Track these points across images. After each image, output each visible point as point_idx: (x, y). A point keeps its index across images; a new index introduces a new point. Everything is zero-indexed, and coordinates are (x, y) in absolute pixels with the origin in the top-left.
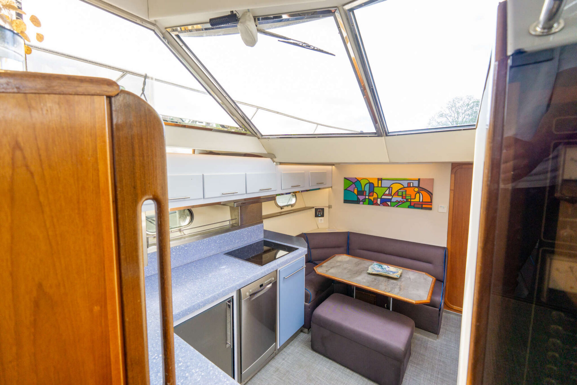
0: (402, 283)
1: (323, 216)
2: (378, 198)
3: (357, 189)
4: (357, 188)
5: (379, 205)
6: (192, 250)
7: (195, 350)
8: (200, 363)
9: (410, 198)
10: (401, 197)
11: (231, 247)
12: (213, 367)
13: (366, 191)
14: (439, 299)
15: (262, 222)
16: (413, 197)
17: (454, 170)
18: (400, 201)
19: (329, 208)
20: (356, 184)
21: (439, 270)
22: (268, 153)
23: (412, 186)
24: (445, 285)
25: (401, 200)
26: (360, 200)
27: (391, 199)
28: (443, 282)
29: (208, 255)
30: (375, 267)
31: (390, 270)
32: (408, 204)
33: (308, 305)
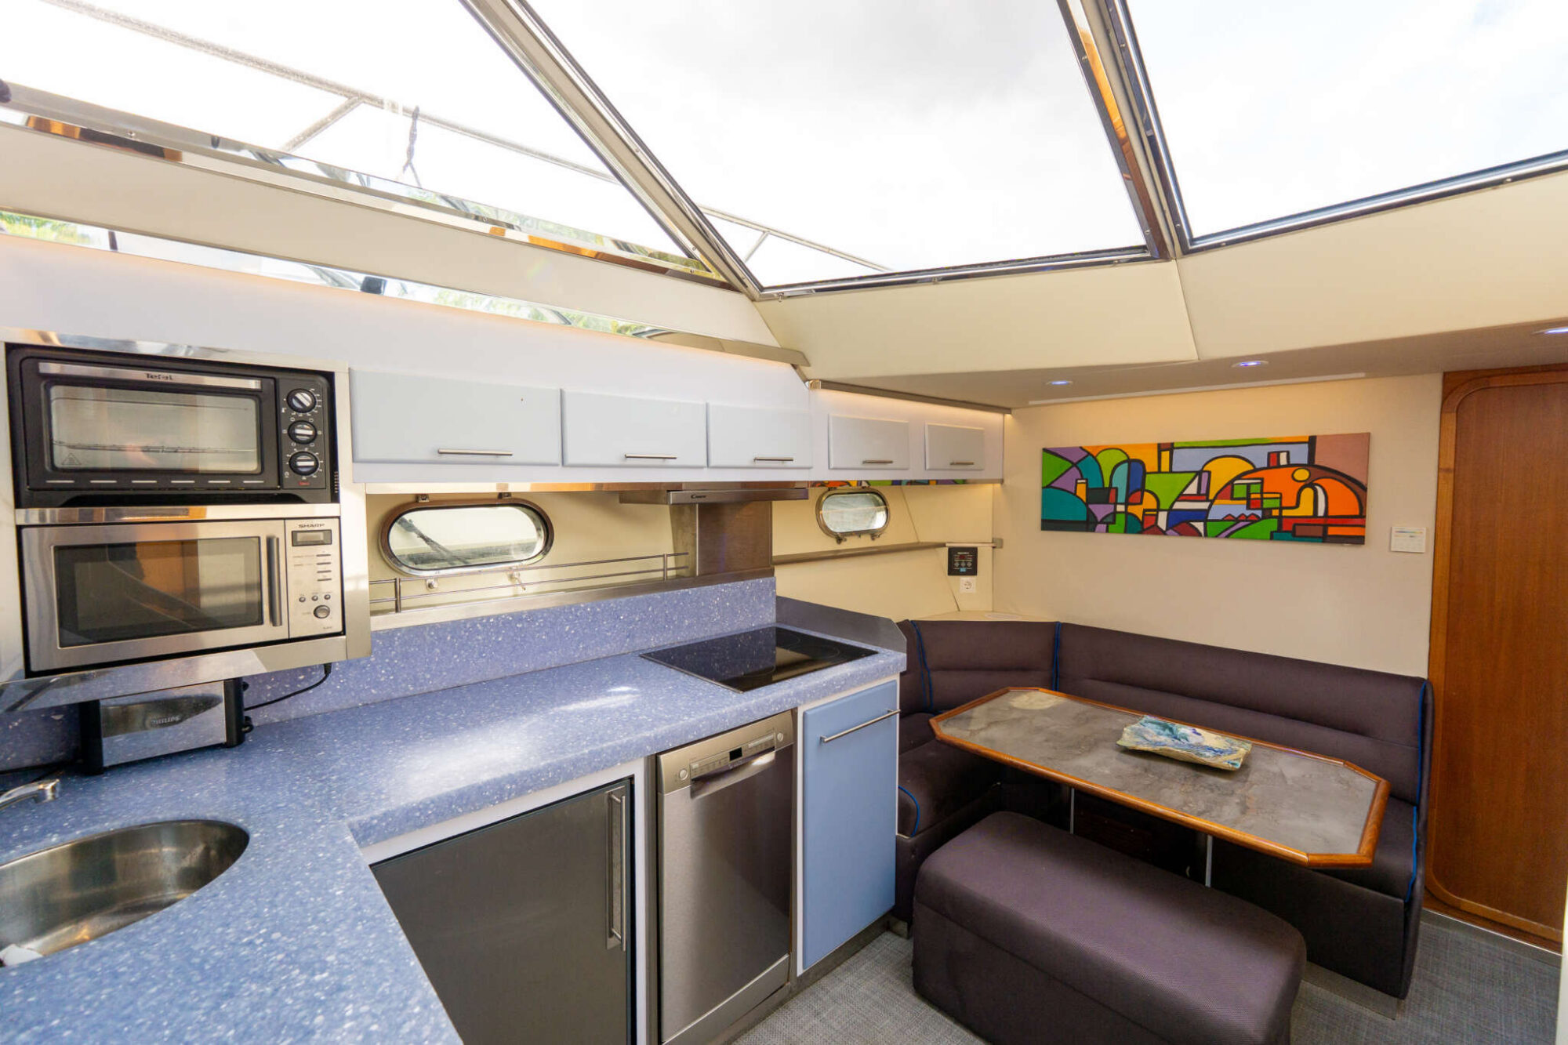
0: (1254, 789)
1: (973, 571)
2: (1158, 510)
3: (1087, 483)
4: (1087, 480)
5: (1164, 533)
6: (538, 632)
7: (401, 932)
8: (388, 984)
9: (1278, 505)
10: (1245, 502)
11: (669, 639)
12: (425, 1006)
13: (1116, 489)
14: (1403, 863)
15: (771, 573)
16: (1289, 500)
17: (1456, 400)
18: (1240, 516)
19: (994, 547)
20: (1081, 468)
21: (1402, 759)
22: (782, 348)
23: (1283, 461)
24: (1423, 818)
25: (1243, 514)
26: (1095, 517)
27: (1207, 511)
28: (1414, 803)
29: (592, 654)
30: (1146, 732)
31: (1205, 744)
32: (1273, 524)
33: (910, 841)
